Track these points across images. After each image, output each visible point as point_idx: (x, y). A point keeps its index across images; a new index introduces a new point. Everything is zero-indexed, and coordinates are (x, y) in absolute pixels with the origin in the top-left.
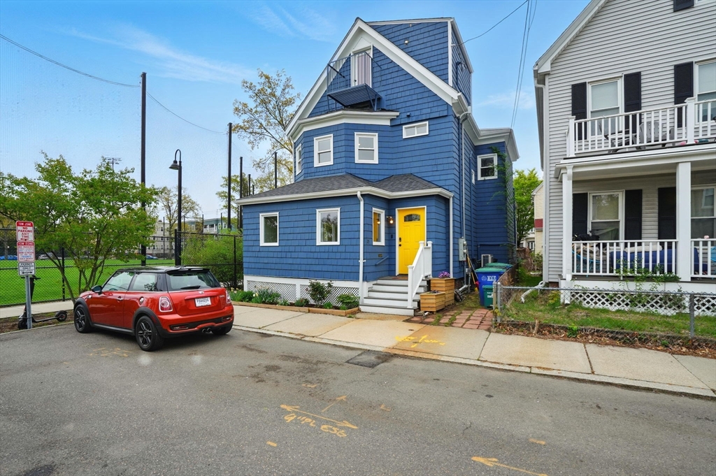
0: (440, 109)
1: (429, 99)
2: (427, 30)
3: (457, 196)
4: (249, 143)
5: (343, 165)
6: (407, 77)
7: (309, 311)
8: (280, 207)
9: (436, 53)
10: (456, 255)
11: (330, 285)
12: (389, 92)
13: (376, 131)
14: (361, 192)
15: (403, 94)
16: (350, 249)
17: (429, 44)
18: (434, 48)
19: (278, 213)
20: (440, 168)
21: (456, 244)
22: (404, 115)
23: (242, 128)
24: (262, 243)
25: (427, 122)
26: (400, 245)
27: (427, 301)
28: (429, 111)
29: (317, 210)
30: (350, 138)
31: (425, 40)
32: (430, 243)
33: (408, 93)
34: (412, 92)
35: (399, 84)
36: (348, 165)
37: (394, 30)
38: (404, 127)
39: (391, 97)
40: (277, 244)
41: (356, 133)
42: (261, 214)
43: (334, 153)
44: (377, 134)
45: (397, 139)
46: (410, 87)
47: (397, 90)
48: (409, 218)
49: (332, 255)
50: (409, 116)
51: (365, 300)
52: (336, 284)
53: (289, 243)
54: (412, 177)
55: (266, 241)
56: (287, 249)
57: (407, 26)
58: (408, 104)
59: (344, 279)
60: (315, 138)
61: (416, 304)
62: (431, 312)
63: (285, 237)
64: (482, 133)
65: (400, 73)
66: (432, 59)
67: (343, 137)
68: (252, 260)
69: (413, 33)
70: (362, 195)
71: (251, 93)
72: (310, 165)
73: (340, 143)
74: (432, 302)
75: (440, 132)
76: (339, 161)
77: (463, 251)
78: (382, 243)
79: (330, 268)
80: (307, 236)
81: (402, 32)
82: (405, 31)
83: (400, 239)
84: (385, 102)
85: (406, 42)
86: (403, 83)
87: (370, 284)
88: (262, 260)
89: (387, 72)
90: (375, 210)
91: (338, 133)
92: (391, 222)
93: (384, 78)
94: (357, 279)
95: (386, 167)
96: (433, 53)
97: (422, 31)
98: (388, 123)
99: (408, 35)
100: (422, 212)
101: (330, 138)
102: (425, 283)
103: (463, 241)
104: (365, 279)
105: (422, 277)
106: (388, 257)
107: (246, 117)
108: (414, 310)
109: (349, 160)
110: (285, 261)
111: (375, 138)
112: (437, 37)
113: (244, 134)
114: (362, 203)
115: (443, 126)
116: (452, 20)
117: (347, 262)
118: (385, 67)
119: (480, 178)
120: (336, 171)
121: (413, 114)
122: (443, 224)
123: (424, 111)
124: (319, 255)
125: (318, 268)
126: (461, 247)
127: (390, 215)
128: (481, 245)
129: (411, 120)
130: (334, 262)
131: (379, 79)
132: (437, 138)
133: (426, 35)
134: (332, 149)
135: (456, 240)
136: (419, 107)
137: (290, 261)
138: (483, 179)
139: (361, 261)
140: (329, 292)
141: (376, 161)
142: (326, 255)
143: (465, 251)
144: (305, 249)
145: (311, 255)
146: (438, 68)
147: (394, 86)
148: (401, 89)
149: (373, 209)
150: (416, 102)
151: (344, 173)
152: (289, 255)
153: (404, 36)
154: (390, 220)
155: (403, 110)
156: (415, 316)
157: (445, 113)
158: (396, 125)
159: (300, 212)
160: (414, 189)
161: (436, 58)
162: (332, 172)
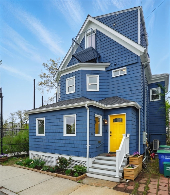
0: (133, 59)
1: (127, 54)
2: (125, 16)
3: (142, 108)
4: (47, 90)
5: (80, 93)
6: (115, 44)
7: (56, 176)
8: (45, 115)
9: (131, 28)
10: (142, 141)
11: (70, 159)
12: (105, 53)
13: (98, 74)
14: (88, 104)
15: (113, 53)
16: (81, 138)
17: (127, 24)
18: (130, 26)
19: (44, 118)
20: (133, 92)
21: (142, 135)
22: (113, 65)
23: (43, 84)
24: (38, 134)
25: (126, 67)
26: (111, 136)
27: (128, 173)
28: (127, 61)
29: (64, 116)
30: (84, 77)
31: (125, 22)
32: (128, 135)
33: (115, 52)
34: (117, 51)
35: (110, 48)
36: (83, 92)
37: (108, 19)
38: (113, 71)
39: (106, 55)
40: (44, 135)
41: (87, 75)
42: (37, 119)
43: (75, 86)
44: (98, 75)
45: (109, 78)
46: (116, 49)
47: (109, 52)
48: (116, 120)
49: (72, 142)
50: (115, 65)
51: (90, 169)
52: (74, 158)
53: (50, 134)
54: (117, 98)
55: (39, 133)
56: (49, 137)
57: (115, 16)
58: (115, 58)
59: (78, 155)
60: (66, 79)
61: (121, 174)
62: (130, 180)
63: (48, 131)
64: (153, 77)
65: (111, 42)
66: (129, 32)
67: (80, 78)
68: (33, 143)
69: (118, 19)
70: (88, 106)
71: (47, 68)
72: (64, 93)
73: (79, 81)
74: (131, 173)
75: (133, 72)
76: (78, 90)
77: (145, 138)
78: (101, 134)
79: (71, 149)
80: (59, 131)
81: (112, 20)
82: (114, 19)
83: (111, 132)
84: (103, 58)
85: (114, 24)
86: (112, 47)
87: (93, 159)
88: (37, 143)
89: (104, 42)
90: (96, 115)
91: (78, 75)
92: (106, 122)
93: (102, 46)
94: (85, 156)
95: (103, 93)
96: (129, 29)
97: (123, 17)
98: (104, 69)
99: (115, 21)
100: (124, 116)
101: (74, 79)
102: (126, 159)
103: (145, 133)
104: (90, 156)
105: (124, 156)
106: (104, 142)
107: (45, 79)
108: (120, 179)
109: (84, 89)
110: (48, 144)
111: (97, 78)
112: (131, 19)
113: (44, 86)
114: (88, 111)
115: (135, 68)
116: (140, 8)
117: (80, 146)
118: (103, 40)
119: (151, 100)
120: (77, 96)
121: (118, 63)
122: (135, 124)
123: (124, 61)
124: (65, 142)
125: (64, 149)
126: (144, 136)
127: (105, 118)
128: (151, 134)
129: (117, 67)
130: (73, 146)
131: (100, 47)
132: (132, 76)
133: (126, 19)
134: (74, 85)
135: (142, 132)
136: (121, 59)
137: (50, 144)
138: (153, 100)
139: (88, 146)
140: (69, 163)
141: (98, 90)
142: (68, 142)
143: (147, 138)
144: (58, 138)
145: (61, 141)
146: (132, 37)
147: (108, 49)
148: (112, 51)
149: (95, 115)
150: (119, 57)
151: (81, 97)
152: (50, 141)
153: (113, 22)
154: (105, 121)
155: (112, 62)
156: (120, 182)
157: (136, 61)
158: (109, 70)
159: (55, 117)
160: (119, 103)
161: (131, 31)
162: (75, 96)
